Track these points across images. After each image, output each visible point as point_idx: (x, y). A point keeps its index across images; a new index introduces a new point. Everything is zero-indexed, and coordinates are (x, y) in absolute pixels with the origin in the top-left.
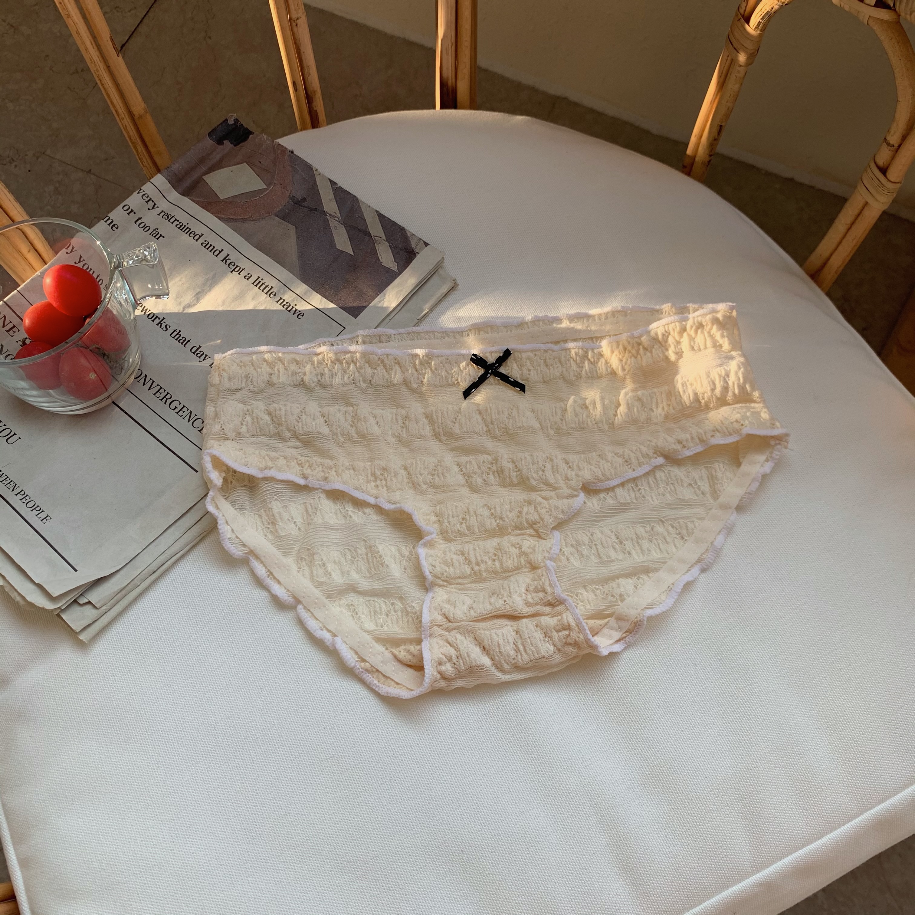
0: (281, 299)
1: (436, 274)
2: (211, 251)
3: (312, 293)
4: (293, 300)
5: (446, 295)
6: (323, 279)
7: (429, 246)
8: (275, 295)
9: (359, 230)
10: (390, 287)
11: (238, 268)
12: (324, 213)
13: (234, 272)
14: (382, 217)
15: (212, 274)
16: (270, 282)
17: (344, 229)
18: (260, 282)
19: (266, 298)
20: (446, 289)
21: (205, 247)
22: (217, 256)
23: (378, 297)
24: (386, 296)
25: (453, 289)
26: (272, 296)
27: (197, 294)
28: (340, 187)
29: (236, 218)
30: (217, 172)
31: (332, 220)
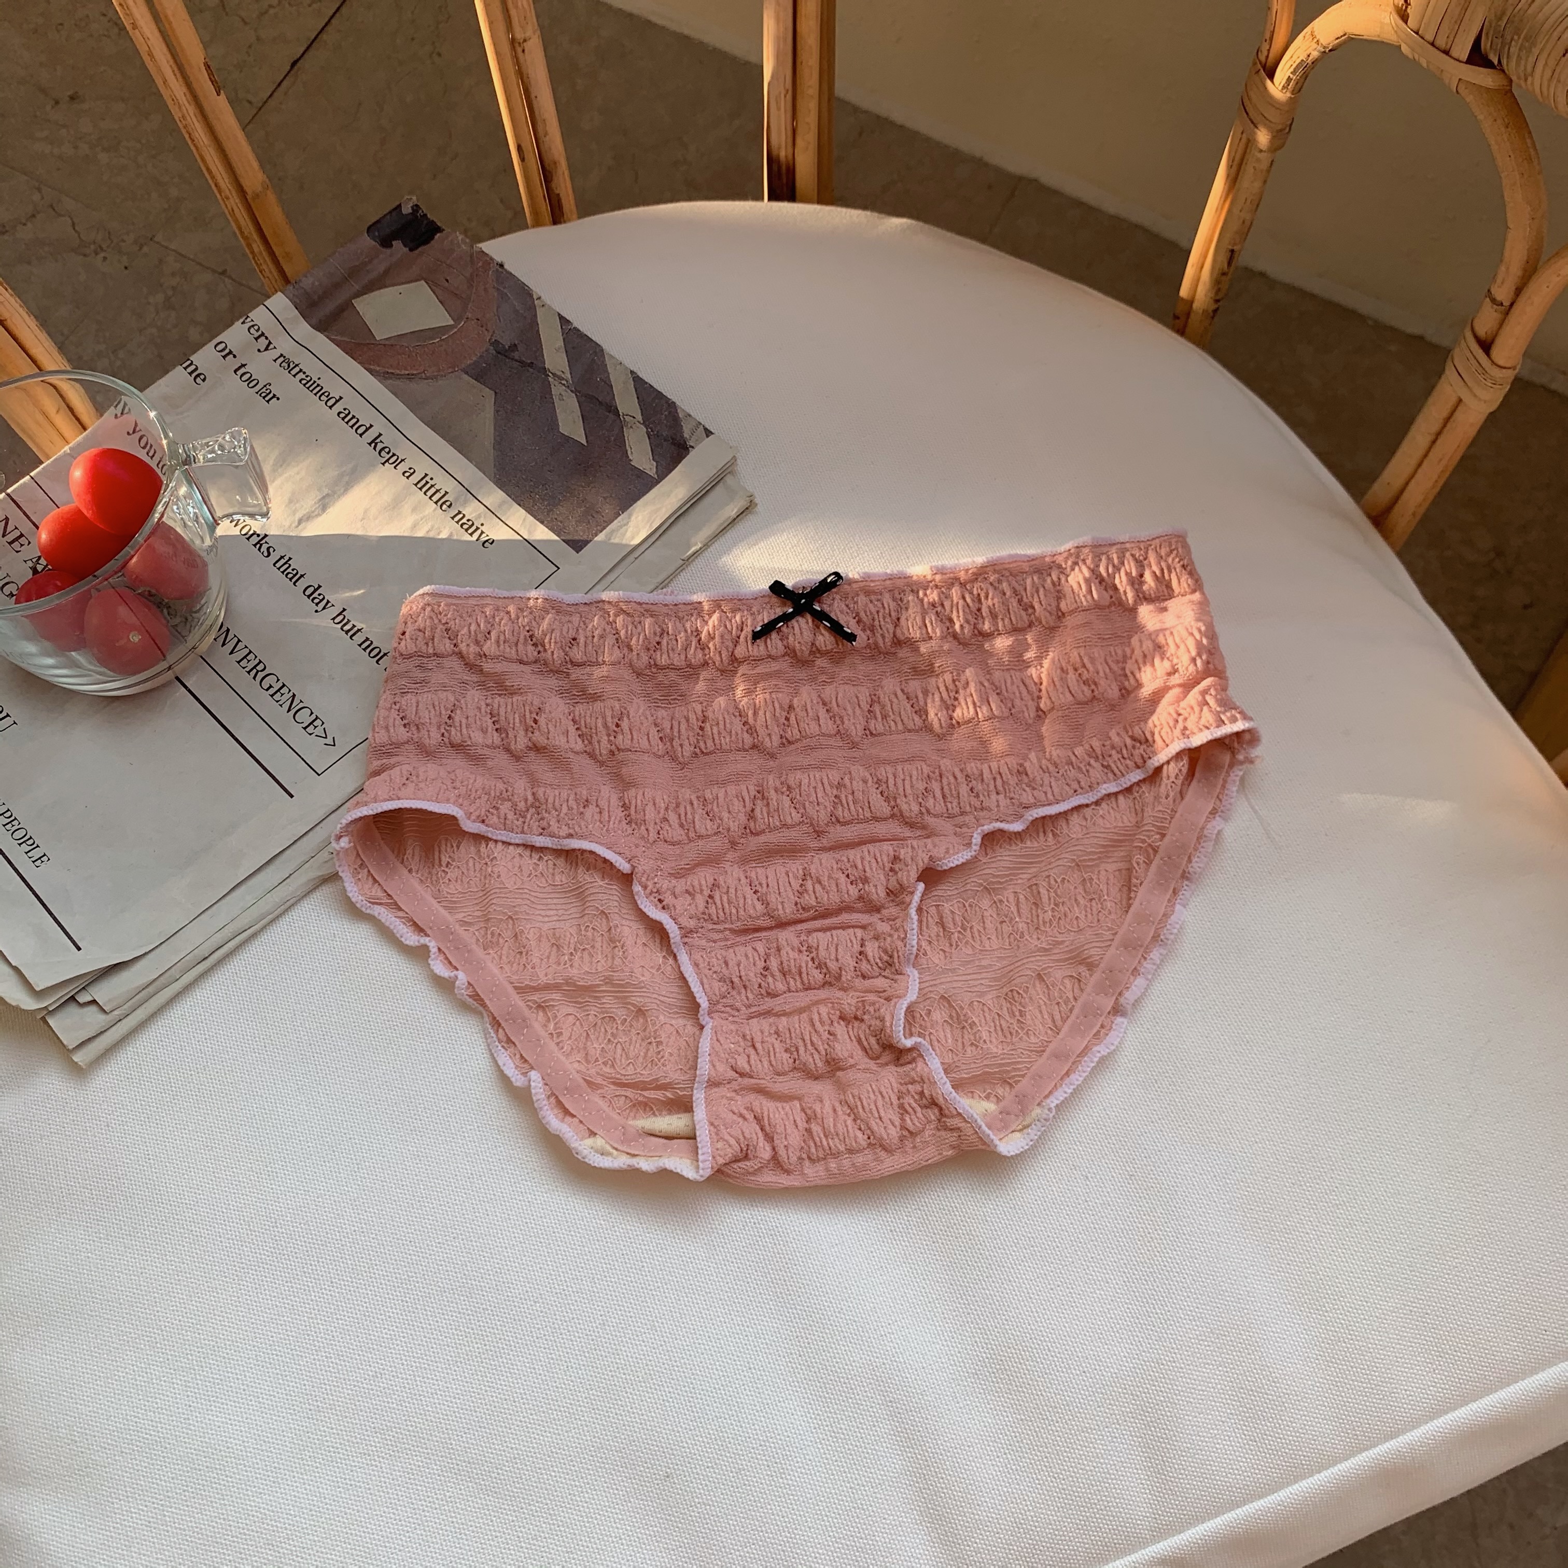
0: (460, 512)
1: (721, 484)
2: (352, 427)
3: (511, 506)
4: (479, 516)
5: (734, 521)
6: (532, 483)
7: (711, 437)
8: (449, 506)
9: (600, 403)
10: (639, 503)
11: (395, 458)
12: (544, 371)
13: (387, 464)
14: (638, 382)
15: (350, 466)
16: (443, 483)
17: (575, 399)
18: (427, 482)
19: (435, 510)
20: (735, 510)
21: (343, 419)
22: (361, 435)
23: (619, 518)
24: (633, 518)
25: (748, 510)
26: (444, 507)
27: (324, 498)
28: (574, 328)
29: (398, 372)
30: (377, 293)
31: (556, 383)
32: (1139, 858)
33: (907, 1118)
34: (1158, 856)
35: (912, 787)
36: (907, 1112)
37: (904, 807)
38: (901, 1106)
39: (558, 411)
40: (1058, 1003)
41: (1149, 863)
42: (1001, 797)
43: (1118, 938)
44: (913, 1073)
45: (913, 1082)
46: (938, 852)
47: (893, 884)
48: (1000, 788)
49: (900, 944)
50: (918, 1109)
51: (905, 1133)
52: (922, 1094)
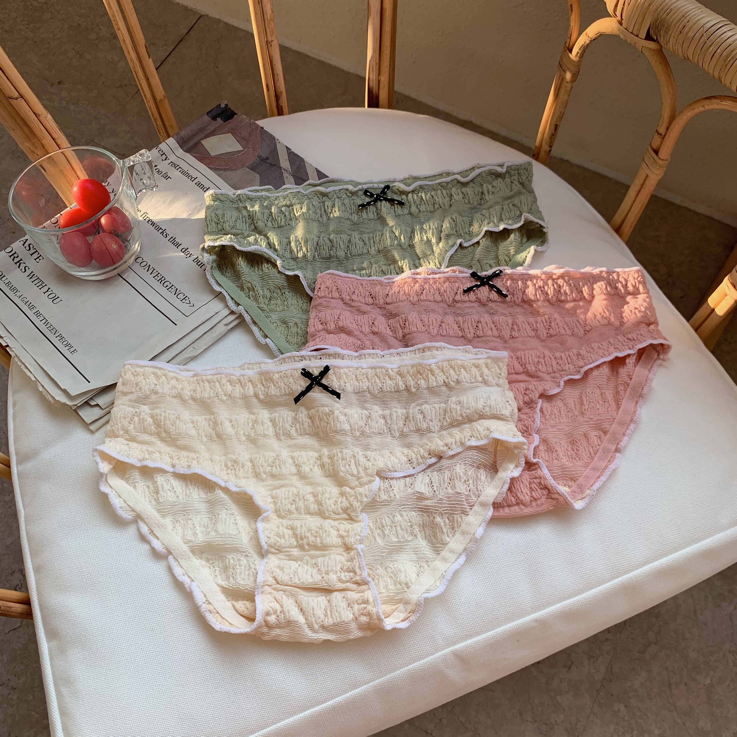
9: (303, 180)
12: (280, 168)
14: (318, 172)
15: (200, 203)
17: (293, 178)
28: (293, 152)
30: (211, 138)
31: (285, 172)
32: (621, 388)
33: (533, 493)
34: (630, 387)
35: (532, 360)
36: (533, 490)
37: (529, 368)
38: (531, 488)
40: (592, 447)
41: (625, 390)
42: (571, 365)
43: (616, 420)
44: (536, 474)
45: (536, 478)
46: (547, 387)
47: (527, 399)
48: (570, 362)
49: (531, 423)
50: (538, 489)
51: (532, 499)
52: (540, 483)
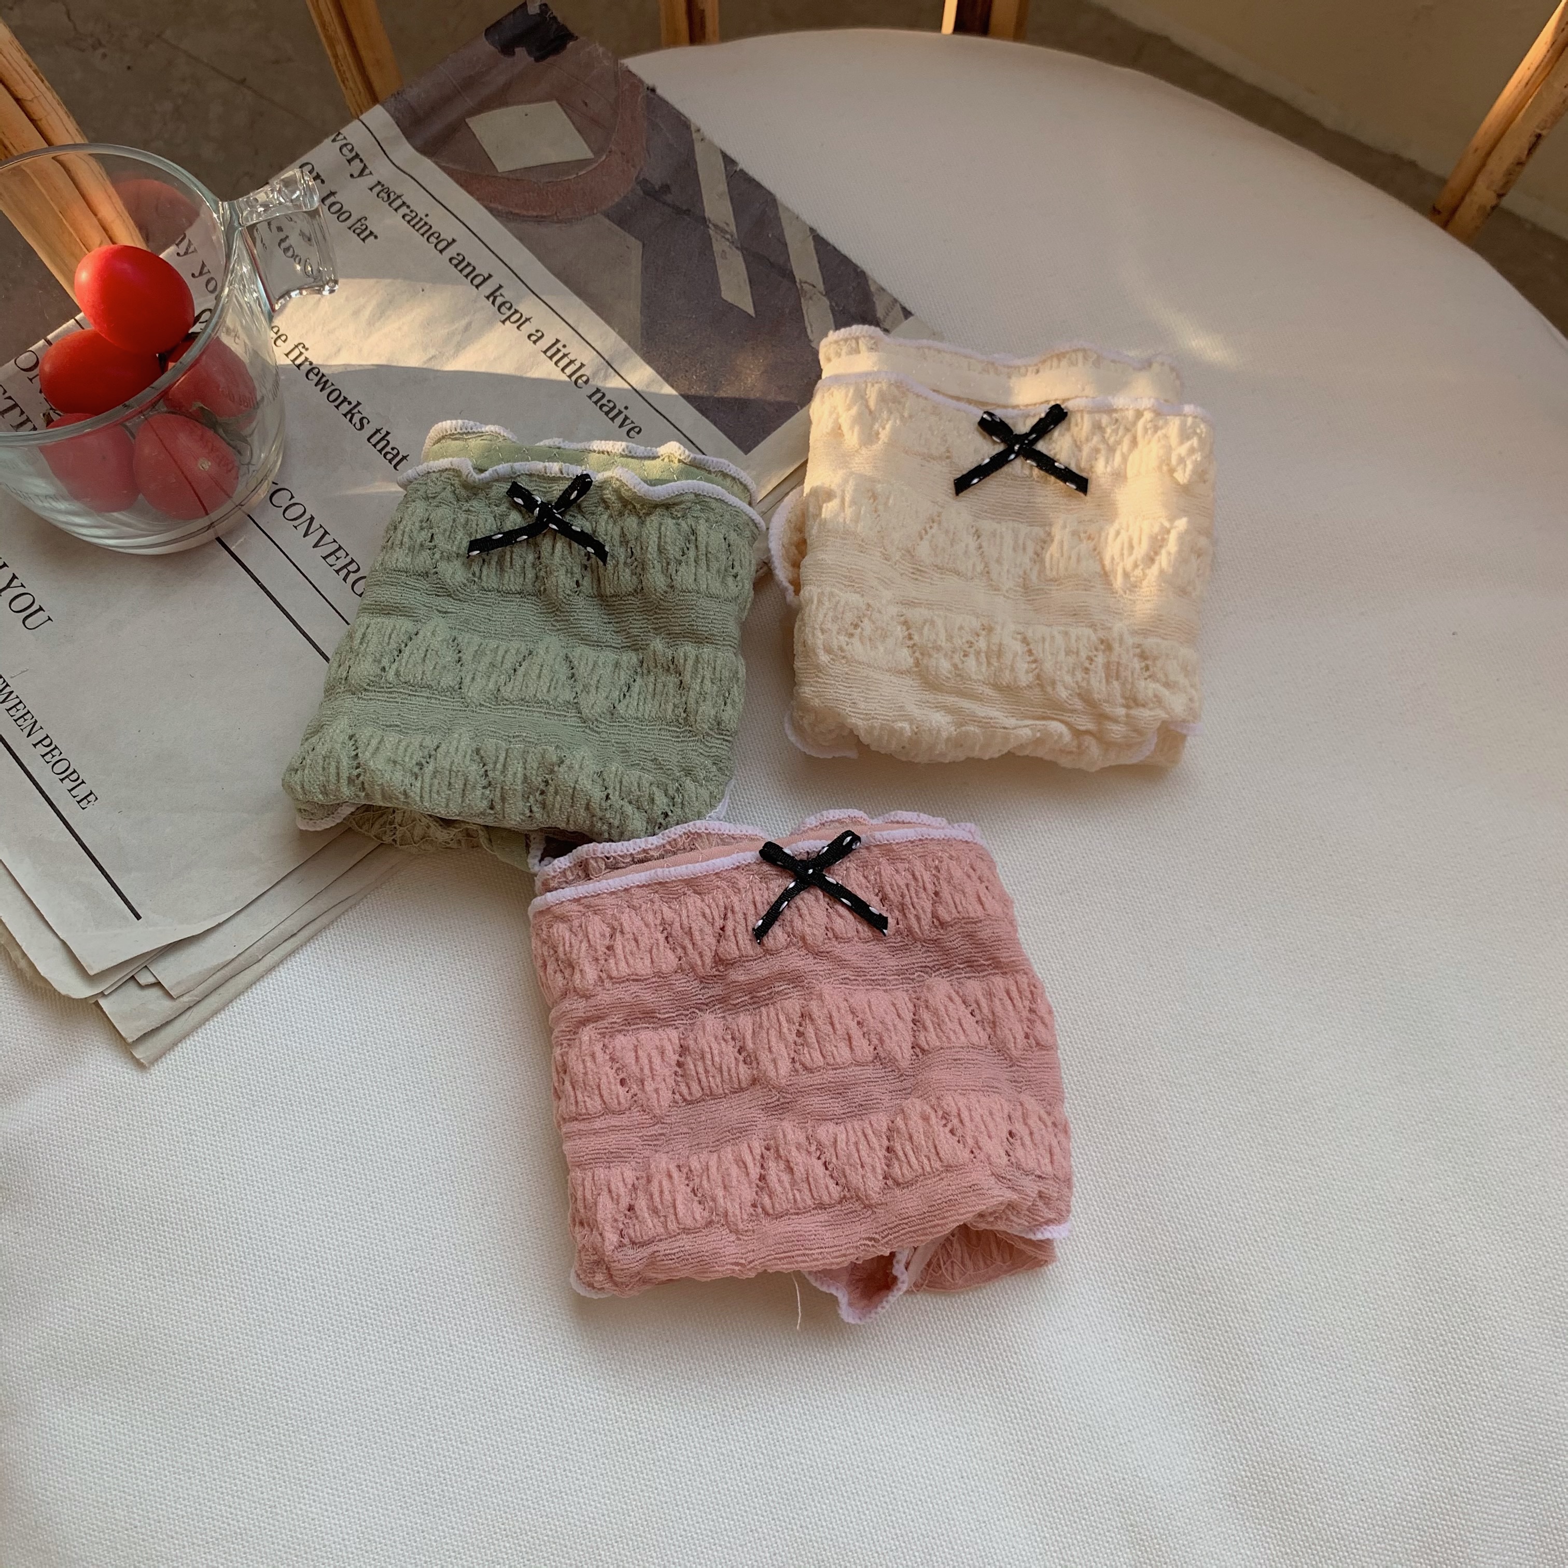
0: (598, 389)
2: (467, 276)
4: (622, 397)
6: (687, 360)
7: (911, 318)
8: (586, 381)
9: (772, 265)
11: (519, 315)
12: (704, 221)
13: (507, 323)
14: (820, 243)
15: (464, 322)
16: (581, 354)
17: (741, 258)
18: (559, 350)
21: (456, 266)
22: (477, 287)
26: (580, 381)
28: (741, 170)
29: (525, 213)
31: (719, 237)
39: (720, 272)
